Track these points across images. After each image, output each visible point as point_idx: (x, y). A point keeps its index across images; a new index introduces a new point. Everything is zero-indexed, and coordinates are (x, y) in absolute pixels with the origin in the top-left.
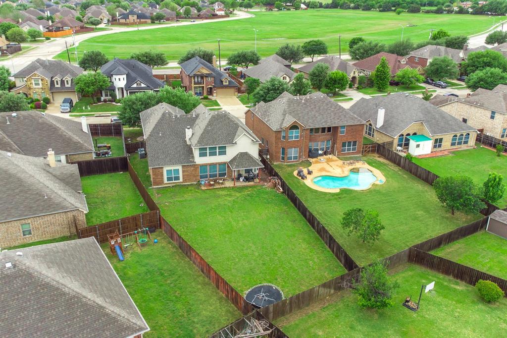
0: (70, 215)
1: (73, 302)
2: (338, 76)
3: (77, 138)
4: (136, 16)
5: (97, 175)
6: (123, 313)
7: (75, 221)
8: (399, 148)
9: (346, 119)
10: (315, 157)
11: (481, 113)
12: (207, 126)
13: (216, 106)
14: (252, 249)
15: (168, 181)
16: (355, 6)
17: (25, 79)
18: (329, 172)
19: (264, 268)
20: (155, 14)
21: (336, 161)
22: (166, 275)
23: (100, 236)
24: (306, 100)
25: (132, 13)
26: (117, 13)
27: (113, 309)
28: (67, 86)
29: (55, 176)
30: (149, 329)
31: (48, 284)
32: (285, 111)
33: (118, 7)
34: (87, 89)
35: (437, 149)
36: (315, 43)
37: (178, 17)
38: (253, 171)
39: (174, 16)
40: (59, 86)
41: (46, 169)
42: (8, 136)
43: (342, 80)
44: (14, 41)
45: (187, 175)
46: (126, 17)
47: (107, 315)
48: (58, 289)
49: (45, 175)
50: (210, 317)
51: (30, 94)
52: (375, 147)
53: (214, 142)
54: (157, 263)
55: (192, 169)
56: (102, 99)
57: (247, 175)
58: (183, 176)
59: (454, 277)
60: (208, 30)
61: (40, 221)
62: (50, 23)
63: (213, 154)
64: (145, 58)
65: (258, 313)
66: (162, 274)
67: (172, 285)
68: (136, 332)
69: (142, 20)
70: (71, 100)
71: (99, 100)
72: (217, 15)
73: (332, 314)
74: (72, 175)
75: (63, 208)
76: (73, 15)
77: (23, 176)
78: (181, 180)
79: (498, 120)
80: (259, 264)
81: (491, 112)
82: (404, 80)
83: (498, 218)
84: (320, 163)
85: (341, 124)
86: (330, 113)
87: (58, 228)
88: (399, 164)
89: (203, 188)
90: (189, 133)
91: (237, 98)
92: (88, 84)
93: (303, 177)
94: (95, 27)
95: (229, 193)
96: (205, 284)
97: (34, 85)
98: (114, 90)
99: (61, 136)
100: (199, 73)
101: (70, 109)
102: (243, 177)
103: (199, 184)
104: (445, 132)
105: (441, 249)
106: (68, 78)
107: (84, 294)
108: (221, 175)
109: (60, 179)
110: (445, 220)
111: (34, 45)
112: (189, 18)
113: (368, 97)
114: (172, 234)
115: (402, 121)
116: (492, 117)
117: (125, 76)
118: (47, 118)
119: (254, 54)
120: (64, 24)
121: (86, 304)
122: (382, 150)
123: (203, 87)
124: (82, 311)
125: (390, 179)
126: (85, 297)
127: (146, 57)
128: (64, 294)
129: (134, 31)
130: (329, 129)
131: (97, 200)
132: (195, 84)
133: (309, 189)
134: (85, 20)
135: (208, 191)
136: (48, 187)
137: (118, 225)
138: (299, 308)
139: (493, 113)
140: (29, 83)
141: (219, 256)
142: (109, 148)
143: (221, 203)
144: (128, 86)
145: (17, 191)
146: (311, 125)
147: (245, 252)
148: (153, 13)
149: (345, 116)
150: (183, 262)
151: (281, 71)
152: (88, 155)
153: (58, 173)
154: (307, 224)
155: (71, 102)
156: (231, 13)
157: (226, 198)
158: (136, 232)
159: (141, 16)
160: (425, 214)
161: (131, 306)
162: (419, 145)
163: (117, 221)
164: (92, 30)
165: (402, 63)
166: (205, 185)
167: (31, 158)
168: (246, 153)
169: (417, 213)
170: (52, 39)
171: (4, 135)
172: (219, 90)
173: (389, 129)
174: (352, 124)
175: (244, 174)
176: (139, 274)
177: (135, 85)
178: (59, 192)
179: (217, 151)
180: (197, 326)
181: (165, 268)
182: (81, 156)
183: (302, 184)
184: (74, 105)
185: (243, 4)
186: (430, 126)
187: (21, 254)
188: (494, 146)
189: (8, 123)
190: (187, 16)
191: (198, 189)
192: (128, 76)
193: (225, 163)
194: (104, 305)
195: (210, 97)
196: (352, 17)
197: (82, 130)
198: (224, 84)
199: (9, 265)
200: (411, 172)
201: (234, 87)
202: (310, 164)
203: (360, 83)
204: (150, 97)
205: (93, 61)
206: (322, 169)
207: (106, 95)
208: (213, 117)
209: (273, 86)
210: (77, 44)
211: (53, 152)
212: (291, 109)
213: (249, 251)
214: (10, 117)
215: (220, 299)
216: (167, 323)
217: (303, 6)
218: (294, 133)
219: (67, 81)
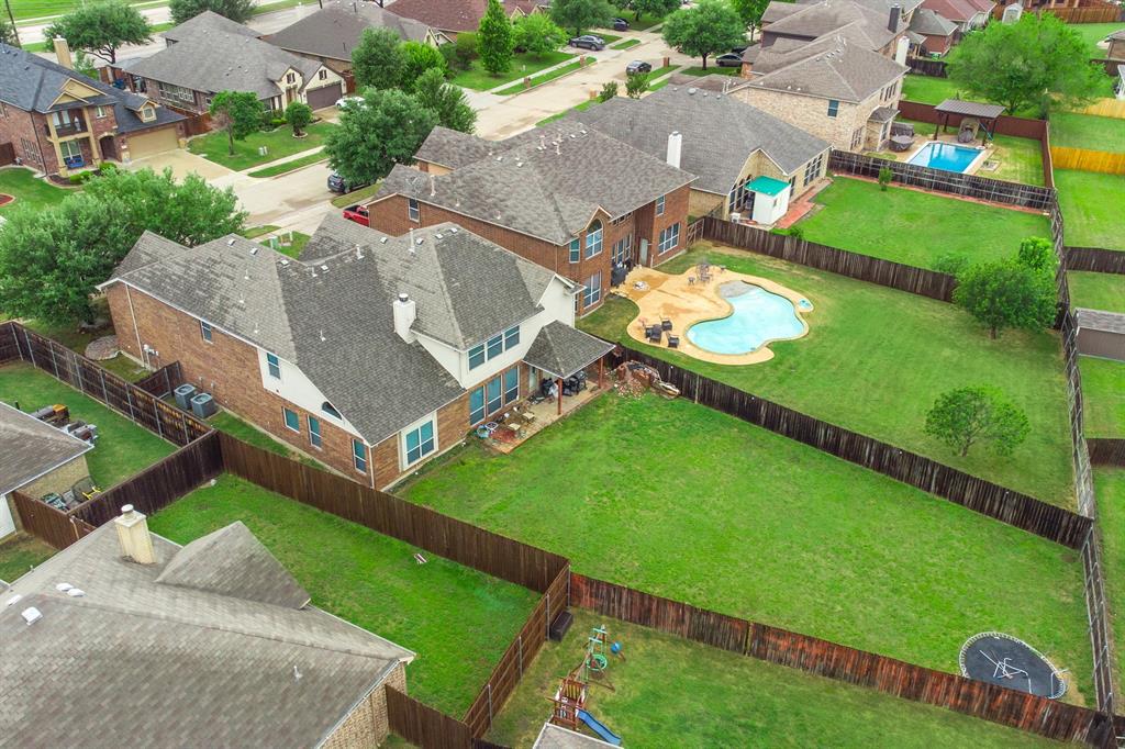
8: (737, 216)
10: (620, 283)
11: (806, 106)
18: (688, 310)
19: (908, 599)
22: (761, 725)
29: (209, 590)
45: (447, 428)
52: (700, 225)
55: (456, 407)
58: (439, 434)
63: (495, 351)
66: (753, 730)
78: (436, 447)
79: (845, 118)
80: (887, 596)
81: (828, 102)
83: (1095, 324)
85: (661, 191)
87: (355, 745)
88: (776, 254)
89: (503, 449)
91: (192, 152)
100: (66, 100)
103: (477, 441)
109: (231, 594)
116: (833, 113)
123: (88, 139)
132: (60, 134)
135: (518, 452)
136: (277, 640)
137: (516, 652)
139: (834, 103)
142: (63, 415)
145: (205, 702)
152: (72, 468)
153: (211, 576)
162: (776, 200)
166: (494, 438)
168: (556, 323)
172: (135, 141)
173: (702, 177)
178: (313, 639)
179: (504, 340)
183: (690, 361)
186: (776, 156)
188: (874, 174)
193: (516, 365)
200: (817, 266)
201: (172, 125)
206: (670, 309)
218: (595, 239)
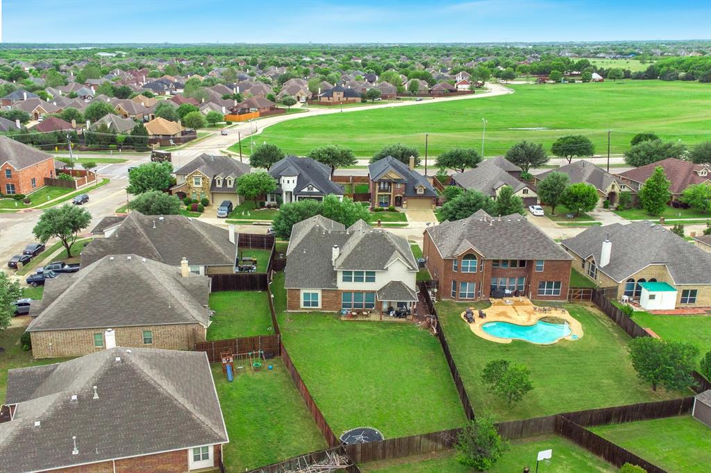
0: (190, 328)
1: (165, 402)
2: (582, 190)
3: (220, 248)
4: (342, 94)
5: (233, 292)
6: (208, 423)
7: (194, 334)
8: (626, 297)
9: (545, 252)
10: (499, 298)
12: (357, 247)
13: (401, 221)
14: (371, 391)
15: (304, 305)
16: (686, 75)
17: (186, 177)
18: (510, 317)
19: (376, 412)
20: (368, 90)
21: (528, 305)
22: (269, 402)
23: (215, 354)
24: (496, 223)
25: (338, 89)
26: (320, 89)
27: (199, 416)
28: (229, 186)
29: (184, 286)
30: (228, 441)
31: (146, 382)
32: (463, 235)
33: (323, 79)
34: (249, 191)
35: (688, 305)
36: (573, 140)
37: (400, 94)
38: (408, 305)
39: (394, 93)
40: (221, 186)
41: (177, 278)
42: (152, 241)
43: (588, 196)
44: (190, 127)
45: (328, 302)
46: (329, 93)
47: (192, 420)
48: (154, 388)
49: (174, 284)
50: (299, 448)
51: (189, 194)
52: (589, 292)
53: (360, 266)
54: (264, 389)
55: (334, 294)
56: (267, 203)
57: (398, 309)
58: (323, 302)
59: (606, 459)
60: (436, 112)
61: (161, 330)
62: (236, 103)
63: (359, 279)
64: (327, 155)
65: (342, 449)
66: (266, 401)
67: (272, 413)
68: (216, 442)
69: (349, 99)
70: (231, 204)
71: (262, 205)
72: (456, 91)
73: (430, 469)
74: (201, 287)
75: (184, 320)
76: (265, 92)
77: (151, 282)
78: (320, 306)
80: (371, 407)
82: (694, 201)
83: (706, 400)
84: (503, 305)
85: (537, 257)
86: (525, 242)
87: (177, 340)
88: (614, 319)
89: (343, 319)
90: (336, 252)
91: (434, 212)
92: (251, 186)
93: (471, 320)
94: (288, 107)
95: (371, 328)
96: (304, 417)
97: (194, 183)
98: (281, 194)
99: (203, 245)
100: (385, 178)
101: (228, 213)
102: (394, 312)
103: (340, 314)
104: (701, 282)
105: (609, 426)
106: (231, 178)
107: (176, 397)
108: (367, 306)
109: (188, 290)
110: (639, 395)
111: (211, 132)
112: (415, 95)
113: (626, 222)
114: (288, 363)
115: (635, 261)
117: (295, 178)
118: (193, 224)
119: (473, 154)
120: (251, 105)
121: (176, 407)
122: (598, 297)
123: (390, 195)
124: (171, 412)
125: (590, 336)
126: (176, 400)
127: (329, 154)
128: (159, 394)
129: (335, 114)
130: (522, 263)
131: (224, 318)
132: (380, 191)
133: (473, 336)
134: (279, 99)
135: (347, 322)
136: (173, 296)
137: (235, 344)
138: (395, 456)
140: (189, 181)
141: (332, 393)
142: (255, 263)
143: (357, 338)
144: (297, 191)
145: (144, 297)
146: (495, 255)
147: (362, 393)
148: (365, 89)
149: (545, 248)
150: (291, 392)
151: (501, 179)
152: (228, 269)
153: (187, 284)
154: (449, 374)
155: (230, 205)
156: (480, 86)
157: (365, 333)
158: (250, 354)
159: (348, 94)
160: (613, 384)
161: (218, 419)
162: (654, 296)
163: (235, 340)
164: (283, 112)
165: (700, 175)
166: (347, 315)
167: (165, 266)
168: (400, 282)
169: (602, 381)
170: (234, 123)
171: (149, 240)
172: (410, 201)
173: (616, 270)
174: (553, 259)
175: (395, 307)
176: (243, 398)
177: (306, 190)
178: (184, 303)
179: (365, 276)
180: (283, 454)
181: (271, 395)
182: (220, 268)
183: (466, 328)
184: (233, 209)
185: (501, 74)
186: (677, 272)
187: (130, 351)
189: (154, 227)
190: (414, 92)
191: (337, 319)
192: (300, 177)
193: (373, 292)
194: (192, 410)
195: (398, 209)
196: (673, 94)
197: (228, 240)
198: (418, 193)
199: (118, 359)
200: (626, 330)
201: (431, 198)
202: (489, 304)
203: (622, 201)
204: (309, 207)
205: (266, 156)
206: (504, 314)
207: (272, 200)
208: (367, 236)
209: (468, 200)
210: (260, 131)
211: (187, 262)
212: (472, 233)
213: (367, 392)
214: (158, 221)
215: (315, 434)
216: (254, 446)
217: (595, 76)
218: (470, 264)
219: (230, 181)
